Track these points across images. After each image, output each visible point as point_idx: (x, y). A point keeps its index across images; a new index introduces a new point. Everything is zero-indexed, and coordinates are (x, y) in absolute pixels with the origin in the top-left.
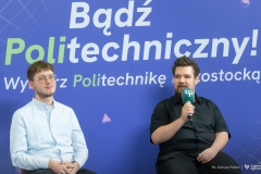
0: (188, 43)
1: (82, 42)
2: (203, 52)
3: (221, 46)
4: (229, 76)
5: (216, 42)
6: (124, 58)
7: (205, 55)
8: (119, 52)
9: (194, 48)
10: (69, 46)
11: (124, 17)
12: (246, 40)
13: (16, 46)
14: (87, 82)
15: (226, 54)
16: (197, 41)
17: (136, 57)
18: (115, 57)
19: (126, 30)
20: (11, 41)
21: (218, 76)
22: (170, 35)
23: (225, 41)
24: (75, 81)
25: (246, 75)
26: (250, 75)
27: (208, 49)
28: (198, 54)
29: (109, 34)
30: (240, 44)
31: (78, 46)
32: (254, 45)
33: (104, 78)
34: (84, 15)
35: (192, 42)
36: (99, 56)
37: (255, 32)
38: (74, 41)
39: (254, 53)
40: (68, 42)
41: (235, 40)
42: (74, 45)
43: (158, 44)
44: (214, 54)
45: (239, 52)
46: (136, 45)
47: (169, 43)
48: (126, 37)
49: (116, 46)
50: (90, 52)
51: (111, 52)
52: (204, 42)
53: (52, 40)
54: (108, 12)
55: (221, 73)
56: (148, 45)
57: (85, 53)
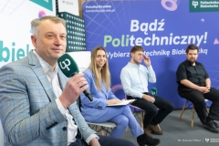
0: (178, 38)
1: (136, 37)
2: (185, 41)
3: (192, 39)
5: (190, 37)
6: (153, 44)
7: (186, 43)
8: (151, 41)
9: (181, 40)
10: (130, 39)
11: (153, 27)
13: (108, 39)
15: (194, 42)
16: (182, 37)
17: (158, 44)
18: (149, 44)
19: (154, 32)
20: (106, 37)
22: (171, 34)
23: (194, 37)
26: (203, 51)
27: (187, 40)
28: (183, 42)
29: (147, 34)
30: (200, 38)
31: (134, 39)
32: (205, 39)
34: (137, 25)
36: (143, 43)
37: (206, 33)
38: (132, 36)
39: (205, 42)
40: (130, 37)
41: (198, 37)
42: (132, 38)
43: (166, 38)
44: (189, 42)
45: (199, 41)
46: (158, 38)
47: (171, 38)
48: (154, 35)
49: (149, 39)
50: (139, 42)
51: (148, 41)
52: (185, 37)
53: (123, 36)
54: (146, 24)
56: (163, 38)
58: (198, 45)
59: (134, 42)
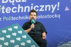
0: (38, 7)
1: (6, 7)
2: (42, 9)
3: (48, 8)
4: (50, 16)
5: (46, 6)
6: (19, 11)
7: (43, 10)
8: (17, 10)
9: (40, 8)
10: (2, 8)
12: (56, 5)
14: (7, 19)
15: (49, 10)
16: (41, 6)
17: (22, 11)
19: (19, 3)
21: (47, 16)
22: (32, 4)
23: (49, 6)
24: (4, 19)
25: (56, 16)
26: (57, 16)
27: (44, 8)
28: (41, 10)
29: (14, 4)
30: (54, 7)
31: (5, 8)
32: (58, 7)
33: (12, 17)
35: (39, 6)
36: (11, 11)
37: (59, 3)
38: (3, 7)
39: (58, 9)
40: (2, 7)
41: (52, 6)
42: (3, 8)
43: (29, 7)
44: (46, 10)
45: (54, 9)
46: (22, 8)
47: (32, 7)
48: (19, 5)
49: (16, 8)
50: (8, 10)
51: (14, 10)
52: (43, 6)
55: (48, 15)
56: (26, 7)
57: (7, 10)
58: (53, 12)
59: (5, 10)
